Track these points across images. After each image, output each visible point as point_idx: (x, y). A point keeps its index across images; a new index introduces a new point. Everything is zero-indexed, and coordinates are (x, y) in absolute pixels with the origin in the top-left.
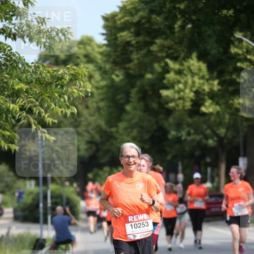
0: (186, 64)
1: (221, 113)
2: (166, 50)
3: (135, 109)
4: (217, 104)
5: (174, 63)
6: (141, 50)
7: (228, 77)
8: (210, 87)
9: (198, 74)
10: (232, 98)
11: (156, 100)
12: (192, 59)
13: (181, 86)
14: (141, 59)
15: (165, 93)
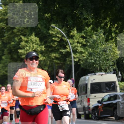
0: (30, 38)
1: (46, 60)
2: (20, 31)
3: (6, 58)
4: (44, 56)
5: (24, 37)
6: (9, 31)
7: (49, 44)
8: (41, 48)
9: (35, 43)
10: (50, 54)
11: (16, 54)
12: (32, 36)
13: (28, 48)
14: (9, 35)
15: (20, 51)
